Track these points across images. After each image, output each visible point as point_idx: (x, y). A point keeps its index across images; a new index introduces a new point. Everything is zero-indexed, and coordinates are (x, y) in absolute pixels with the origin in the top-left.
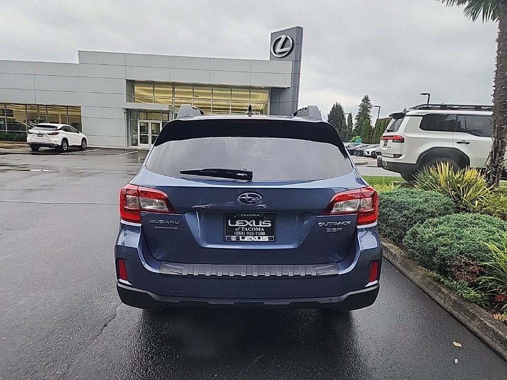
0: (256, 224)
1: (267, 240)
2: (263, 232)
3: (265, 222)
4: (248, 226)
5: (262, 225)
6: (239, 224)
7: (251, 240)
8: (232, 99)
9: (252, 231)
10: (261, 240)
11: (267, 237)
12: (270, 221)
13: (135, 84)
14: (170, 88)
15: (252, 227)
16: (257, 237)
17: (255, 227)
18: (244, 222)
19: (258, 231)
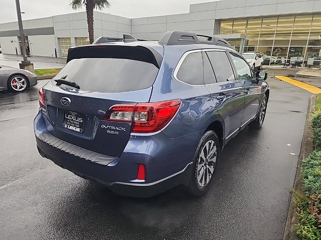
0: (76, 119)
1: (79, 131)
2: (78, 125)
3: (80, 119)
4: (72, 120)
5: (79, 120)
6: (69, 118)
7: (72, 129)
8: (295, 25)
9: (74, 123)
10: (76, 130)
11: (79, 129)
12: (82, 119)
13: (221, 22)
14: (245, 21)
15: (74, 121)
16: (75, 128)
17: (75, 121)
18: (71, 117)
19: (76, 124)
